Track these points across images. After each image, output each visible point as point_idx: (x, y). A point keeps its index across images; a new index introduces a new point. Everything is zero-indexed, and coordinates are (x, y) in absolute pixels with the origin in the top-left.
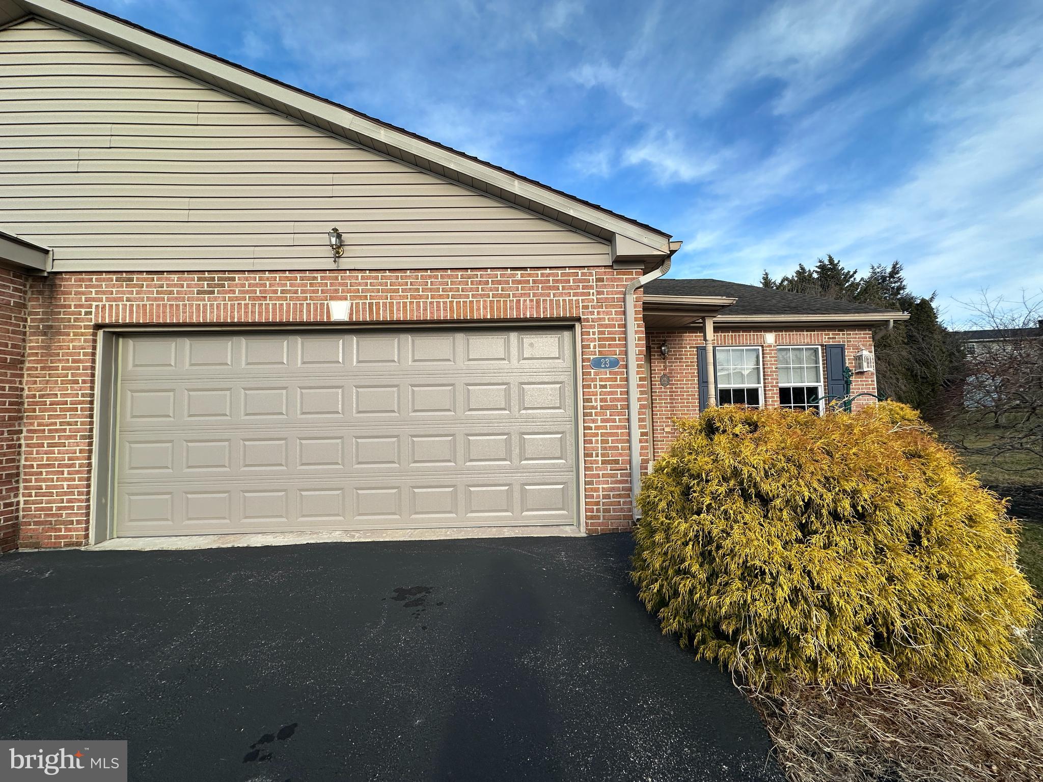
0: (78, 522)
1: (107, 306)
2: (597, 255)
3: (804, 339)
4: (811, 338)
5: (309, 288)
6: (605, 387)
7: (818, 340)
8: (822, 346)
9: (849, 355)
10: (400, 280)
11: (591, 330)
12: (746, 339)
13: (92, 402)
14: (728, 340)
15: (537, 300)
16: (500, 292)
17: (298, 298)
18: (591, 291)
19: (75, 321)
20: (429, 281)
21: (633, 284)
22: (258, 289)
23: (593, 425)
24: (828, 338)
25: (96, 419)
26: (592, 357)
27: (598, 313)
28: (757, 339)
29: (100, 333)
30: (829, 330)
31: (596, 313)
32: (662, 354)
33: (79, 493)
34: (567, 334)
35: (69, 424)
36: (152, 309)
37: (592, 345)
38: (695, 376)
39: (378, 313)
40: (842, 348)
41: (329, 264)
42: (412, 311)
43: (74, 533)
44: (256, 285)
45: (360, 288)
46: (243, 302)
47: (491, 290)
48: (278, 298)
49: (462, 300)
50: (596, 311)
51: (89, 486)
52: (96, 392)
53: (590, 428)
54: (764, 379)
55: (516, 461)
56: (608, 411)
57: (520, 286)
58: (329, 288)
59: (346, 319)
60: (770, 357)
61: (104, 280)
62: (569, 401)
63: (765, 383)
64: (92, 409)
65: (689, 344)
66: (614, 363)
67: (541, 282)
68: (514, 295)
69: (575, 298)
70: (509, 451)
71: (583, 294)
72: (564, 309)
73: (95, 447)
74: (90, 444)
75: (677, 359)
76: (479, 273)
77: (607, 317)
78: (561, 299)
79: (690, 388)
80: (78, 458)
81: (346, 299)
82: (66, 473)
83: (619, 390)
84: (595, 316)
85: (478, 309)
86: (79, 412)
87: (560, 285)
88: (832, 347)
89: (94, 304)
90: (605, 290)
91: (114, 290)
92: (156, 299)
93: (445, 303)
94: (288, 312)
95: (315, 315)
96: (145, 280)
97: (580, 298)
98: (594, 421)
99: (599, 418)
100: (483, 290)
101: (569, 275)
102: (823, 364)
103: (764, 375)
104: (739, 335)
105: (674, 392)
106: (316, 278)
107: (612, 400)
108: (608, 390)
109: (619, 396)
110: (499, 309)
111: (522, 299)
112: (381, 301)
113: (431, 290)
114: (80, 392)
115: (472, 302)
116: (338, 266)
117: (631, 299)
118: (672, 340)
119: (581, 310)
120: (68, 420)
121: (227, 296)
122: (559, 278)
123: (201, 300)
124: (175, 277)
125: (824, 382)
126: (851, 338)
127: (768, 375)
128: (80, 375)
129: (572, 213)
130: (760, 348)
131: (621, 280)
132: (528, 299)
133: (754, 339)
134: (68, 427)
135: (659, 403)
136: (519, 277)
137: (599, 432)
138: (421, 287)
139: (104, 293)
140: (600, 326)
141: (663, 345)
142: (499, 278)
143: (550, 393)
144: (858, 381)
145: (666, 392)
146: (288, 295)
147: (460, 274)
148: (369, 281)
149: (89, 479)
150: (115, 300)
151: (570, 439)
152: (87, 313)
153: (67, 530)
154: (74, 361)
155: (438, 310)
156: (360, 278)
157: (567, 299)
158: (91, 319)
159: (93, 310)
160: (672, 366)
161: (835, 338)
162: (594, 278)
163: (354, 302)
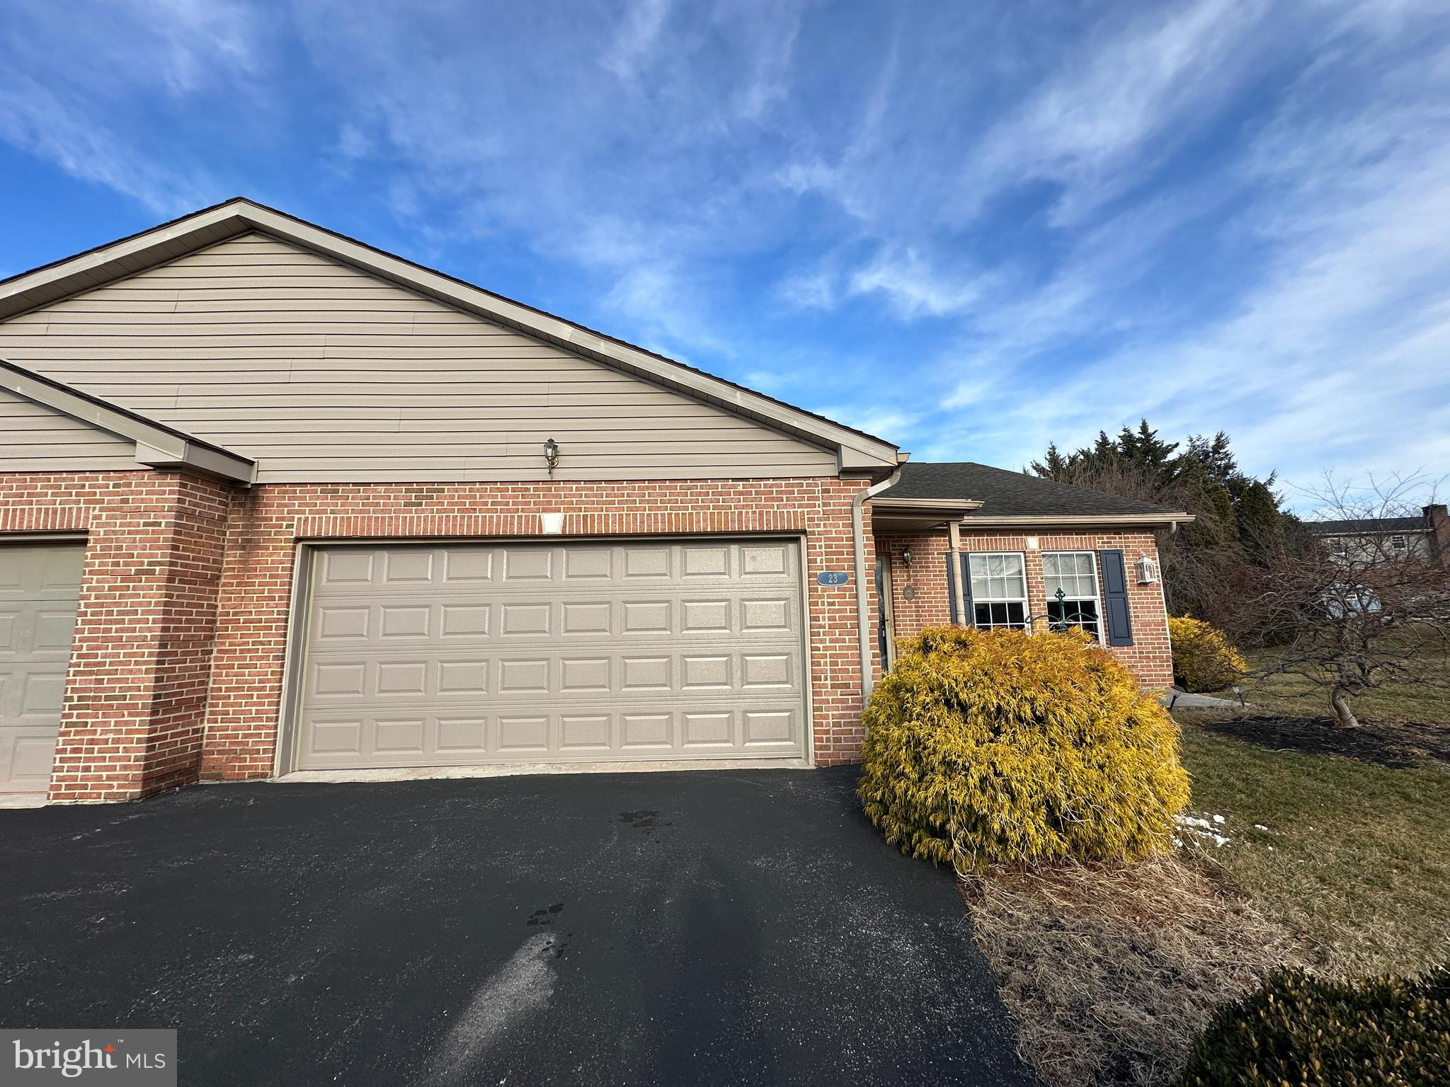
0: (265, 751)
1: (310, 518)
2: (822, 466)
3: (1073, 544)
4: (1082, 543)
5: (520, 500)
6: (833, 604)
7: (1090, 545)
8: (1096, 551)
9: (1128, 562)
10: (616, 492)
11: (817, 544)
12: (1005, 544)
13: (286, 620)
14: (983, 544)
15: (759, 512)
16: (721, 503)
17: (509, 511)
18: (817, 503)
19: (275, 534)
20: (647, 492)
21: (861, 496)
22: (467, 501)
23: (821, 646)
24: (1102, 543)
25: (289, 638)
26: (819, 572)
27: (825, 526)
28: (1018, 543)
29: (299, 546)
30: (1102, 533)
31: (822, 526)
32: (905, 561)
33: (268, 719)
34: (792, 547)
35: (262, 643)
36: (356, 523)
37: (819, 559)
38: (945, 588)
39: (592, 526)
40: (1119, 554)
41: (543, 475)
42: (628, 523)
43: (260, 764)
44: (466, 497)
45: (574, 500)
46: (452, 515)
47: (711, 502)
48: (488, 511)
49: (680, 512)
50: (822, 523)
51: (277, 711)
52: (291, 609)
53: (819, 649)
54: (1029, 592)
55: (737, 686)
56: (837, 631)
57: (742, 497)
58: (541, 499)
59: (559, 532)
60: (1034, 565)
61: (308, 492)
62: (795, 620)
63: (1029, 596)
64: (286, 628)
65: (937, 550)
66: (843, 579)
67: (764, 493)
68: (736, 507)
69: (799, 510)
70: (729, 674)
71: (808, 506)
72: (789, 521)
73: (287, 669)
74: (282, 666)
75: (923, 567)
76: (699, 484)
77: (834, 530)
78: (785, 511)
79: (939, 602)
80: (269, 681)
81: (560, 511)
82: (255, 697)
83: (848, 608)
84: (822, 529)
85: (698, 521)
86: (274, 631)
87: (784, 496)
88: (1107, 552)
89: (297, 516)
90: (832, 502)
91: (318, 502)
92: (361, 511)
93: (663, 515)
94: (498, 524)
95: (527, 528)
96: (351, 492)
97: (806, 510)
98: (822, 641)
99: (828, 638)
100: (703, 502)
101: (793, 486)
102: (1099, 573)
103: (1028, 587)
104: (996, 539)
105: (920, 607)
106: (528, 489)
107: (841, 618)
108: (837, 607)
109: (848, 614)
110: (719, 521)
111: (744, 511)
112: (596, 513)
113: (648, 502)
114: (275, 610)
115: (691, 514)
116: (552, 478)
117: (859, 511)
118: (916, 545)
119: (806, 523)
120: (261, 639)
121: (435, 508)
122: (783, 489)
123: (408, 513)
124: (382, 488)
125: (1101, 595)
126: (1129, 542)
127: (1033, 587)
128: (277, 591)
129: (795, 424)
130: (1022, 554)
131: (848, 491)
132: (750, 511)
133: (1014, 543)
134: (260, 647)
135: (902, 621)
136: (740, 488)
137: (828, 653)
138: (638, 499)
139: (307, 505)
140: (827, 539)
141: (906, 551)
142: (720, 490)
143: (773, 611)
144: (1141, 594)
145: (911, 607)
146: (499, 507)
147: (679, 484)
148: (584, 493)
149: (278, 704)
150: (318, 512)
151: (796, 661)
152: (288, 526)
153: (252, 760)
154: (272, 576)
155: (656, 522)
156: (574, 489)
157: (792, 510)
158: (292, 532)
159: (295, 523)
160: (917, 576)
161: (1110, 542)
162: (820, 488)
163: (568, 514)
